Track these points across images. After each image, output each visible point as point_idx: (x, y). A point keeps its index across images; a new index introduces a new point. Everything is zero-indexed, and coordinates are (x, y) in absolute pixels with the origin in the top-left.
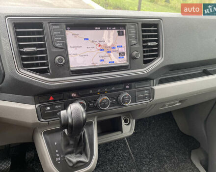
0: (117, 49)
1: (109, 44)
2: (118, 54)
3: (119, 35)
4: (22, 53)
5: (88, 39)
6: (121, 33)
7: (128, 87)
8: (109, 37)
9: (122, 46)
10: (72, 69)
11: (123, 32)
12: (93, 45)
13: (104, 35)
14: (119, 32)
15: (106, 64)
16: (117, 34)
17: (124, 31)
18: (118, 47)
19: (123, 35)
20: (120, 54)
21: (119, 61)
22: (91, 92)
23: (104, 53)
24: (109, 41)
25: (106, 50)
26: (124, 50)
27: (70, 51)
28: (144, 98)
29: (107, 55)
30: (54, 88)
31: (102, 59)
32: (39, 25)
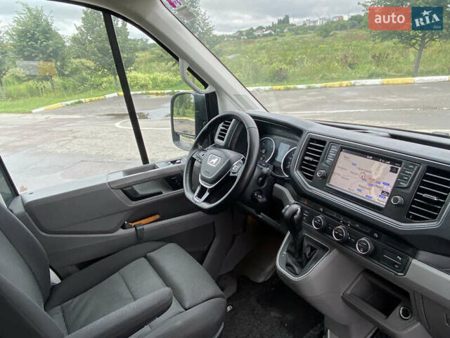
0: (381, 185)
1: (375, 177)
2: (381, 192)
3: (391, 171)
4: (303, 160)
5: (355, 165)
6: (394, 170)
7: (377, 236)
8: (378, 169)
9: (388, 185)
10: (327, 185)
11: (397, 169)
12: (358, 172)
13: (374, 166)
14: (392, 168)
15: (362, 195)
16: (390, 169)
17: (400, 168)
18: (384, 183)
19: (396, 173)
20: (383, 192)
21: (378, 200)
22: (335, 215)
23: (365, 184)
24: (376, 174)
25: (369, 181)
26: (389, 189)
27: (337, 170)
28: (392, 265)
29: (367, 187)
30: (308, 193)
31: (359, 188)
32: (323, 143)
